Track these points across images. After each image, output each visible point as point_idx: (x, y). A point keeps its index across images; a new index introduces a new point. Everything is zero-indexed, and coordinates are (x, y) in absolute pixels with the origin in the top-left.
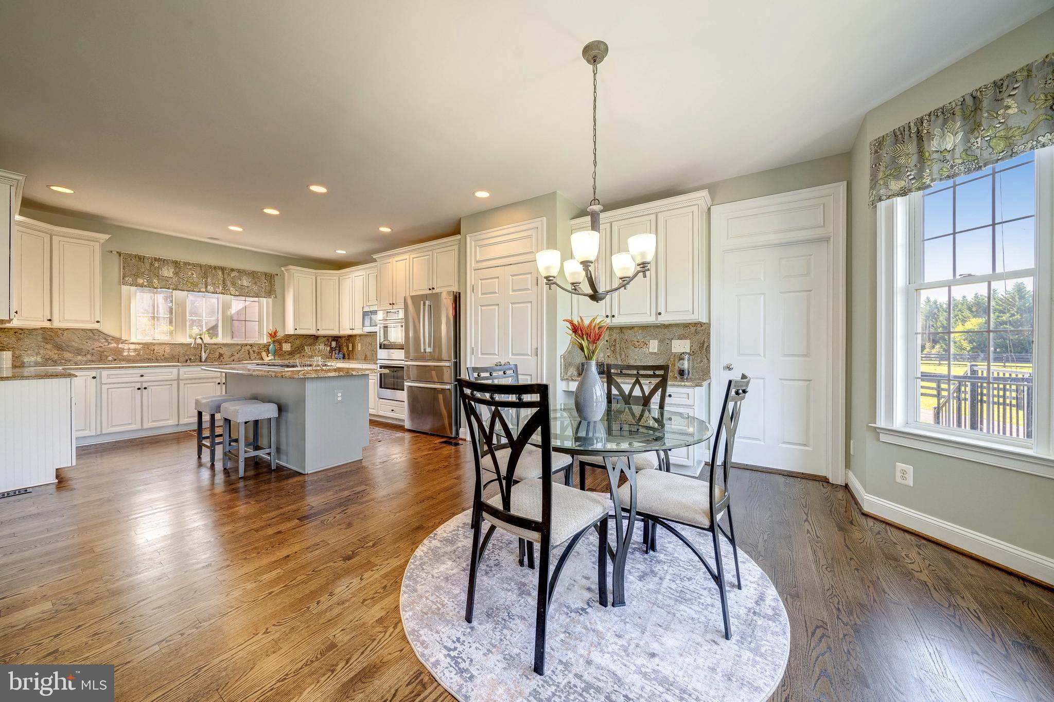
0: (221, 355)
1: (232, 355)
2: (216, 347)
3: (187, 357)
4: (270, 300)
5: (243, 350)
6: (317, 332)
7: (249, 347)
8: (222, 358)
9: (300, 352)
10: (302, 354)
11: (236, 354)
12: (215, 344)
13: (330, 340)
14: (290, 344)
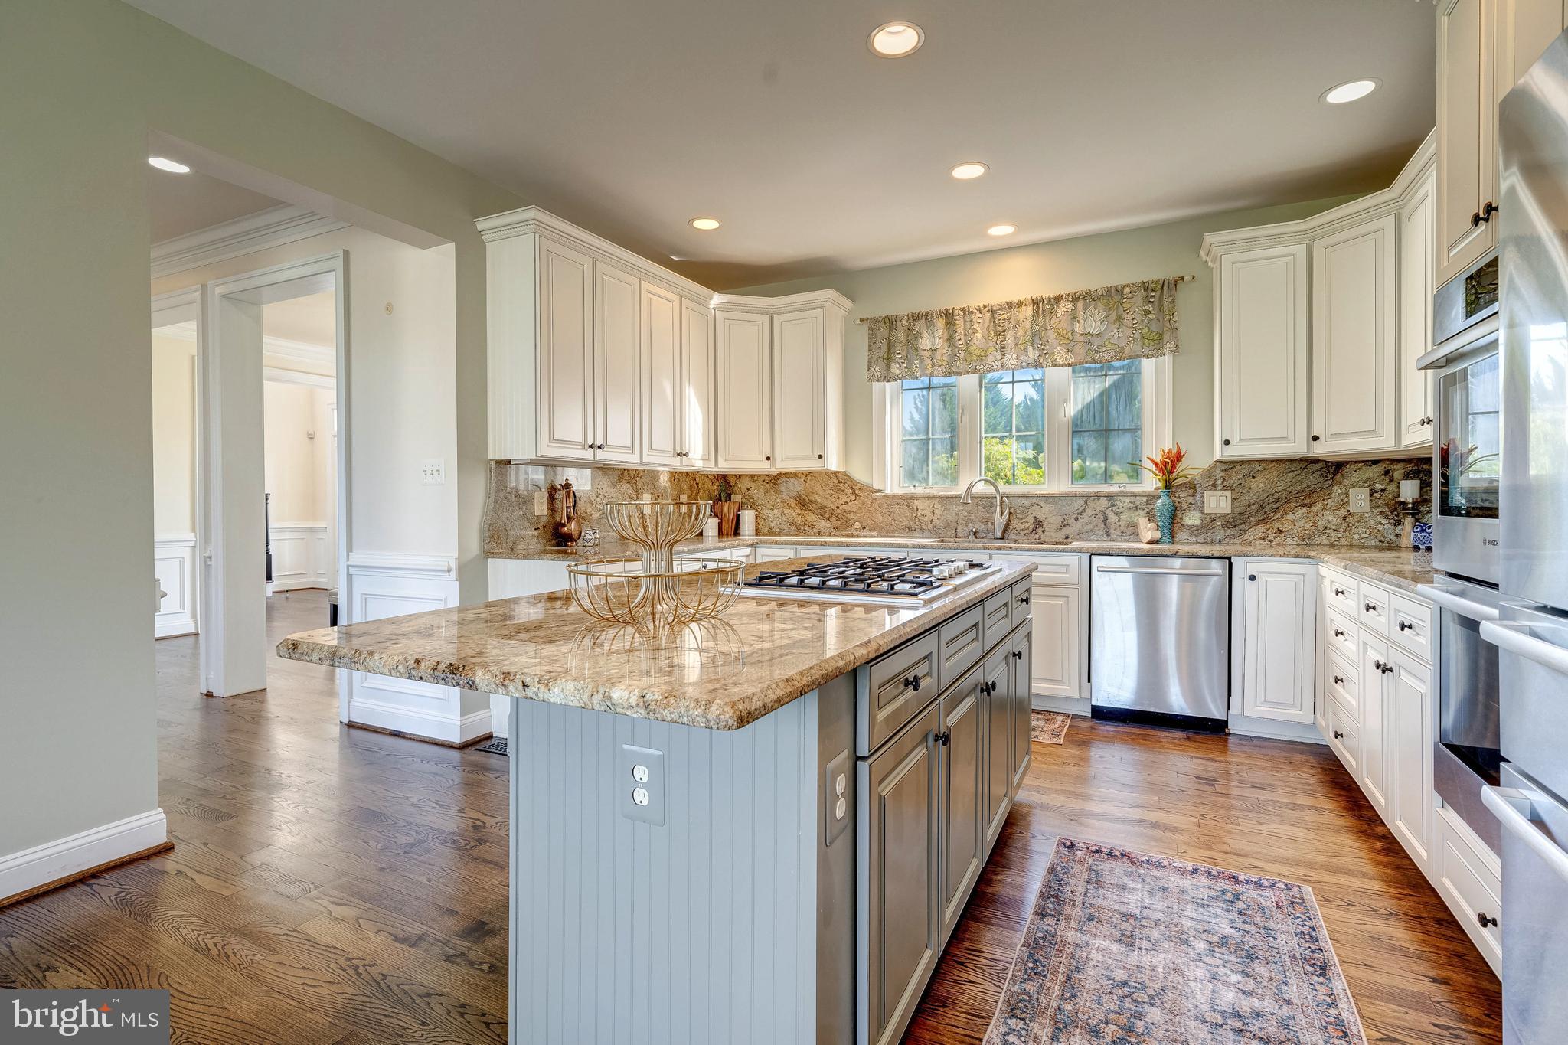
0: (1038, 523)
1: (1064, 525)
2: (1027, 502)
3: (970, 526)
4: (1167, 360)
5: (1090, 511)
6: (1310, 448)
7: (1104, 502)
8: (1039, 530)
9: (1266, 520)
10: (1276, 526)
11: (1072, 521)
12: (1024, 496)
13: (1397, 475)
14: (1228, 493)
